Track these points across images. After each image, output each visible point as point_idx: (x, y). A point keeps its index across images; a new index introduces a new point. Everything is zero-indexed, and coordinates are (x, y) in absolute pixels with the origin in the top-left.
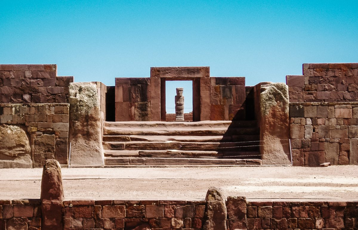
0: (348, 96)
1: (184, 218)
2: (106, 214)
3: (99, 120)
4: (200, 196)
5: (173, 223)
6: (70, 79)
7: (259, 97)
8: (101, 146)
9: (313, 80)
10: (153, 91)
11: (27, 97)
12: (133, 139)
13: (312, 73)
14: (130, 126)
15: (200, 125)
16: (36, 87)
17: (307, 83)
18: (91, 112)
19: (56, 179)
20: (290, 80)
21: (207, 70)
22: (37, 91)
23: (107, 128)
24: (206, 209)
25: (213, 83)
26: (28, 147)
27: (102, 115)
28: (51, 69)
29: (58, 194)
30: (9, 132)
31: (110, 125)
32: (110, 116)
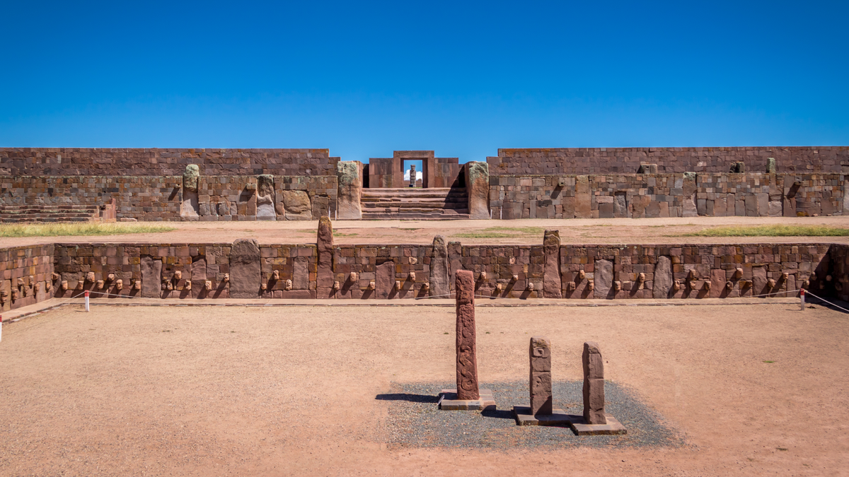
0: (529, 170)
1: (418, 257)
2: (363, 253)
3: (358, 187)
4: (429, 242)
5: (410, 260)
6: (338, 159)
7: (468, 171)
8: (360, 205)
9: (506, 160)
10: (396, 167)
11: (308, 171)
12: (381, 200)
13: (504, 155)
14: (379, 191)
15: (428, 191)
16: (314, 163)
17: (501, 161)
18: (353, 182)
19: (328, 230)
20: (489, 160)
21: (433, 152)
22: (315, 167)
23: (363, 193)
24: (433, 251)
25: (436, 162)
26: (309, 206)
27: (360, 184)
28: (325, 151)
29: (329, 241)
30: (296, 195)
31: (365, 191)
32: (366, 184)
